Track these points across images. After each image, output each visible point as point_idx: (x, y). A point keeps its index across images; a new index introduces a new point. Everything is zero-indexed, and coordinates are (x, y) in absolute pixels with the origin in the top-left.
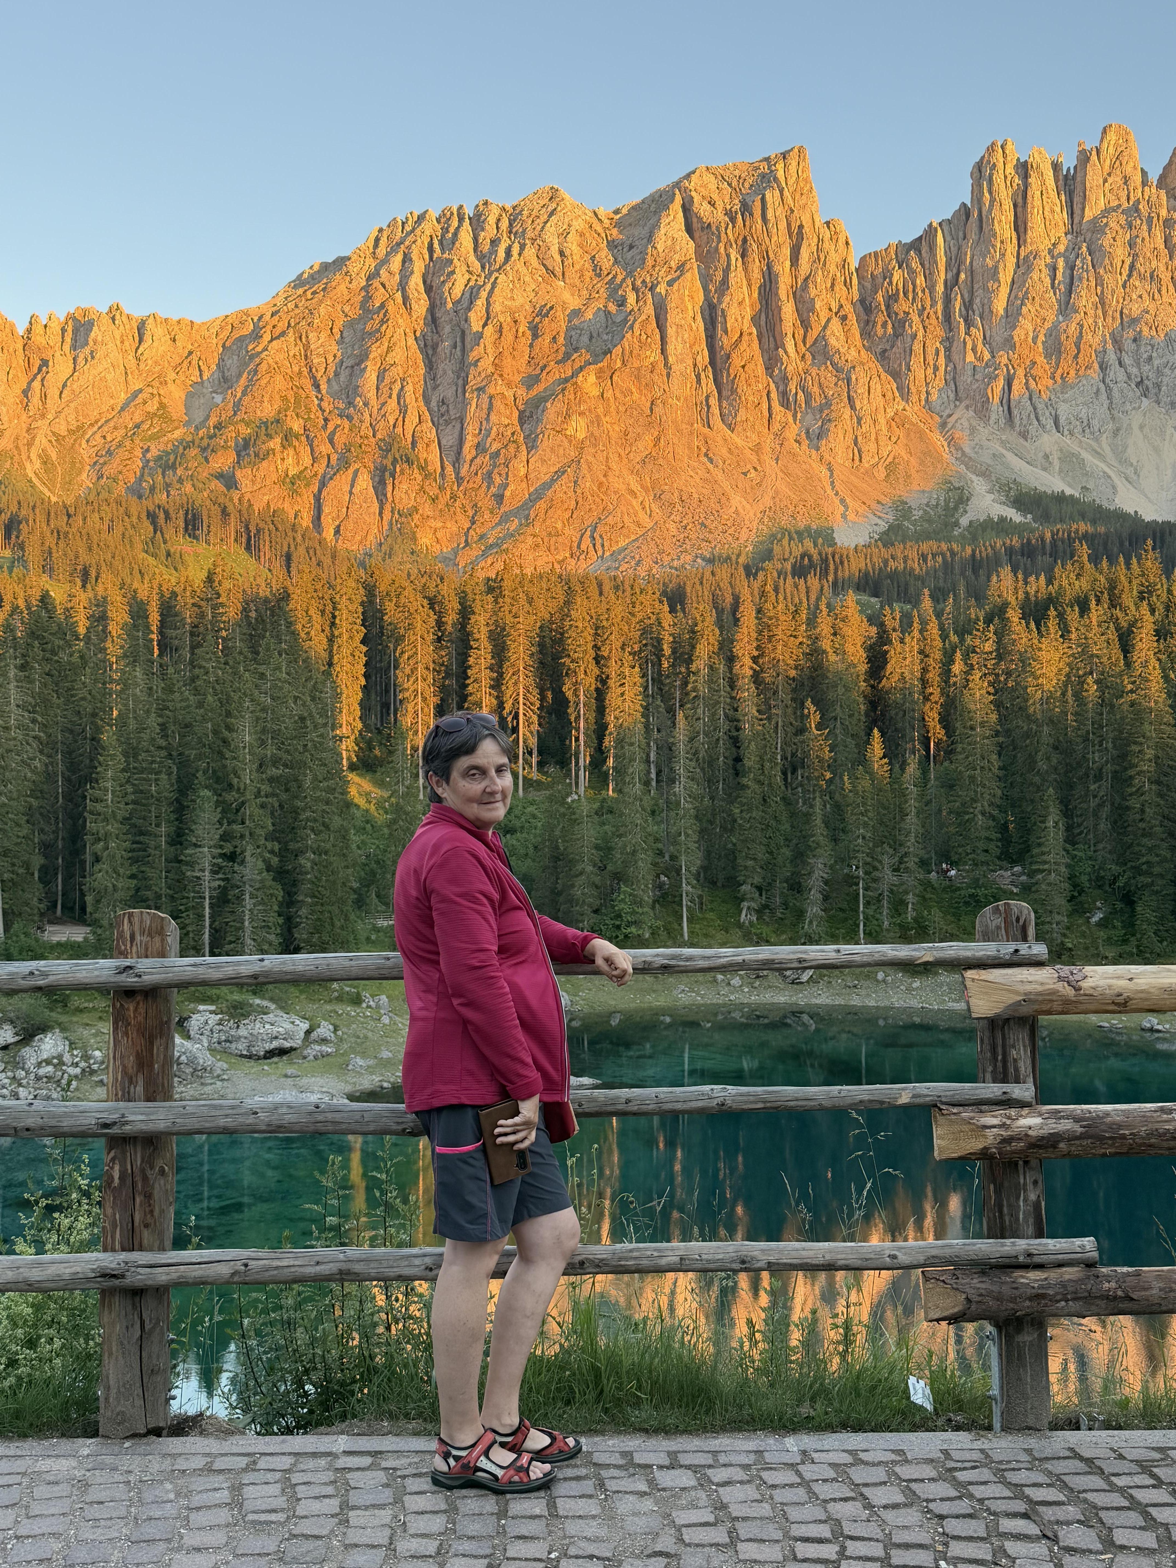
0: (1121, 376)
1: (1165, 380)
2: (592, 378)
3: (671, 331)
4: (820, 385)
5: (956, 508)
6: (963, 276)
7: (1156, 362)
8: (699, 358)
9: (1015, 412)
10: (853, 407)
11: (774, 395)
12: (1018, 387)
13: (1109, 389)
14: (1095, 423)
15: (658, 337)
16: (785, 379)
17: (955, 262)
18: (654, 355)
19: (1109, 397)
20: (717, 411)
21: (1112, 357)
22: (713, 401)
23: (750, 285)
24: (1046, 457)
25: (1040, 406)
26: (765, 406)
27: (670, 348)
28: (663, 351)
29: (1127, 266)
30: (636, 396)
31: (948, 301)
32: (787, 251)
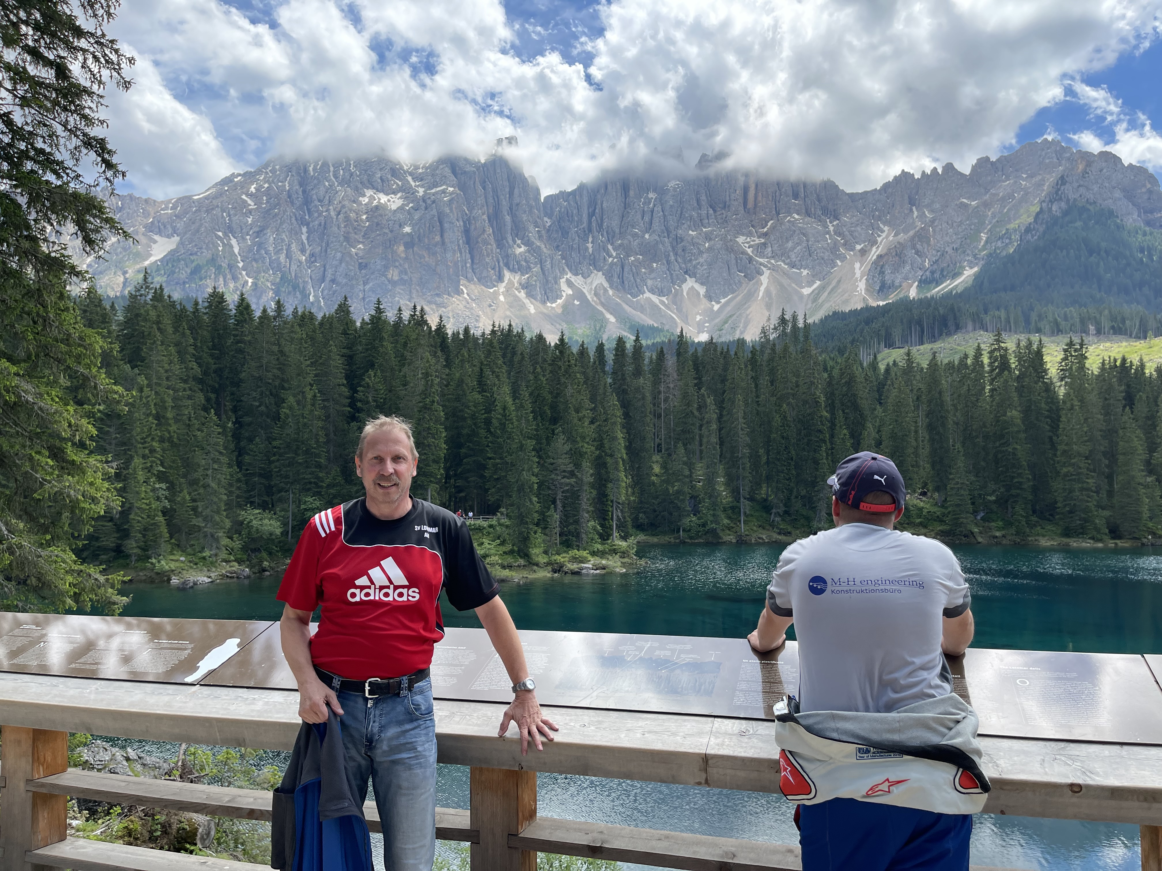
0: (677, 268)
1: (699, 271)
2: (402, 248)
3: (446, 225)
4: (526, 261)
5: (600, 330)
6: (597, 211)
7: (694, 262)
8: (461, 241)
9: (626, 282)
10: (544, 273)
11: (501, 264)
12: (626, 269)
13: (671, 275)
14: (665, 290)
15: (439, 228)
16: (507, 256)
17: (593, 203)
18: (438, 238)
19: (672, 278)
20: (471, 271)
21: (672, 258)
22: (468, 265)
23: (487, 206)
24: (642, 306)
25: (638, 280)
26: (497, 269)
27: (446, 235)
28: (442, 236)
29: (679, 212)
30: (427, 259)
31: (590, 222)
32: (507, 190)
